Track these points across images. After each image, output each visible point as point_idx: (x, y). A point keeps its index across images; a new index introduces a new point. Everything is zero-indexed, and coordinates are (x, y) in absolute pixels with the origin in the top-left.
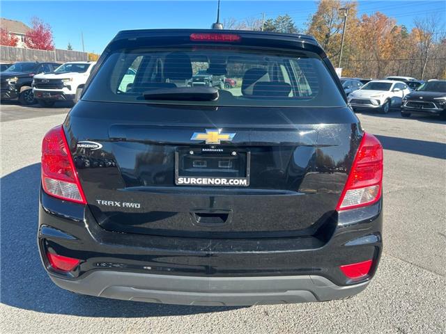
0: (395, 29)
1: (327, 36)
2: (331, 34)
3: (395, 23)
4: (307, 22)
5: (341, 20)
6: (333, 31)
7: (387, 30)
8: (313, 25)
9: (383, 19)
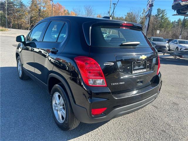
0: (65, 11)
1: (39, 10)
2: (41, 9)
3: (65, 8)
4: (29, 2)
5: (44, 4)
6: (42, 8)
7: (62, 10)
8: (32, 4)
9: (60, 6)
